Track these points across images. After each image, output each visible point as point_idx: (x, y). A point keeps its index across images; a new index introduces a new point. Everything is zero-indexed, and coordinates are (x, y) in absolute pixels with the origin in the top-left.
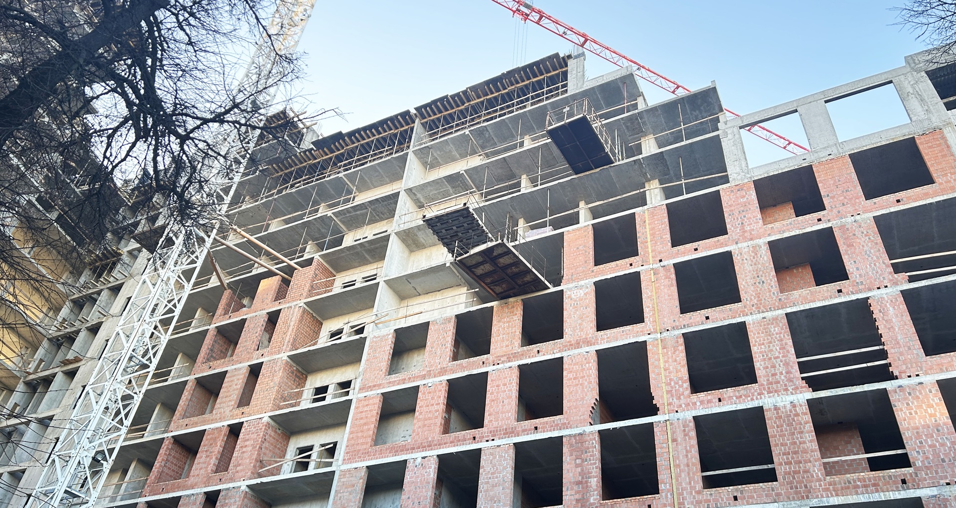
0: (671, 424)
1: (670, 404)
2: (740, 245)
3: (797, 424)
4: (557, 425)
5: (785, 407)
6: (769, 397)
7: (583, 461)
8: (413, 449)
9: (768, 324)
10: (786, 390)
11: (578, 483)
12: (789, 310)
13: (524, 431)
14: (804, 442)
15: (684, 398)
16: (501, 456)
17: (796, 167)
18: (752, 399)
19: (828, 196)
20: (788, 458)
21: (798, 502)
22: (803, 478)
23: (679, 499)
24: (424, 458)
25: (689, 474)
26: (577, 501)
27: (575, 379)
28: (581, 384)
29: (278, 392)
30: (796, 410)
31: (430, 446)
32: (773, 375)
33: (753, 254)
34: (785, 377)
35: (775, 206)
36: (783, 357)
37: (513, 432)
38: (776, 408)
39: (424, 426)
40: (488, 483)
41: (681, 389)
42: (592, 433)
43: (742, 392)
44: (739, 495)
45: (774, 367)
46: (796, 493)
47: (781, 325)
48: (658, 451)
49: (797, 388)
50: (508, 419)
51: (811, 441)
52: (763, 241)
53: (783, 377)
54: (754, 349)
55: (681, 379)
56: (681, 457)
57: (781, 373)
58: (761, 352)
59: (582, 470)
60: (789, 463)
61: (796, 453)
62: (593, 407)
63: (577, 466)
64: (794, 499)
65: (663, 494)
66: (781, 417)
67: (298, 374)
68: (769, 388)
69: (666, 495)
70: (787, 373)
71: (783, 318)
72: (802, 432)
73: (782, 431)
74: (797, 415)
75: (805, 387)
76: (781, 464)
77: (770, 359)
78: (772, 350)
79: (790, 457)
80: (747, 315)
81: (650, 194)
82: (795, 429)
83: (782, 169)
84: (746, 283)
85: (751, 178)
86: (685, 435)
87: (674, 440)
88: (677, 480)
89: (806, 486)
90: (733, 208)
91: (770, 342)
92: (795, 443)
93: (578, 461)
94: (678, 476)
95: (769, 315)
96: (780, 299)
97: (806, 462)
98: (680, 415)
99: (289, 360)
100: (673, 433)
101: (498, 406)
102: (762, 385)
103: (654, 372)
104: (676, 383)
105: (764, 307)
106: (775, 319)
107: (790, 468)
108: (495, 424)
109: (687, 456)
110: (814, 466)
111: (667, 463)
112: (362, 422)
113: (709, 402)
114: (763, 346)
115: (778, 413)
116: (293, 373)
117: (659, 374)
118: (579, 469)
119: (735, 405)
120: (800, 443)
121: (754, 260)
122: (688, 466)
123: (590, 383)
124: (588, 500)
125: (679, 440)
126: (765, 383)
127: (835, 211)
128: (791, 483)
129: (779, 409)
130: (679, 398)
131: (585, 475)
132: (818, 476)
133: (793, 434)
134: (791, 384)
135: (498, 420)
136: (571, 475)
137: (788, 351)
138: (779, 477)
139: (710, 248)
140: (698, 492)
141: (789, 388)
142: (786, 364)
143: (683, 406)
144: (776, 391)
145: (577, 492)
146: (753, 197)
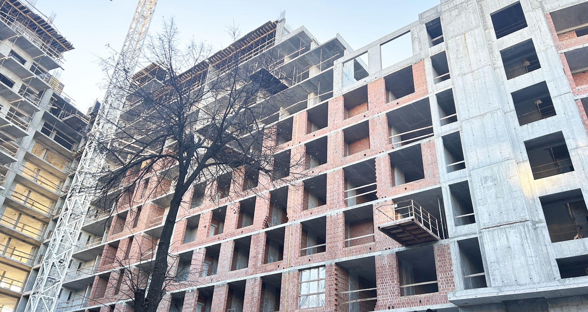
0: (292, 226)
1: (292, 217)
2: (331, 132)
3: (337, 224)
4: (250, 230)
5: (334, 216)
6: (330, 211)
7: (257, 247)
8: (196, 245)
9: (335, 174)
10: (336, 207)
11: (255, 257)
12: (344, 166)
13: (238, 233)
14: (338, 232)
15: (299, 213)
16: (228, 246)
17: (361, 86)
18: (323, 213)
19: (370, 102)
20: (331, 240)
21: (331, 261)
22: (335, 249)
23: (289, 262)
24: (200, 249)
25: (295, 250)
26: (253, 265)
27: (260, 206)
28: (262, 209)
29: (148, 220)
30: (338, 217)
31: (202, 243)
32: (333, 200)
33: (335, 137)
34: (337, 201)
35: (360, 105)
36: (338, 190)
37: (233, 235)
38: (331, 216)
39: (201, 233)
40: (222, 259)
41: (298, 209)
42: (262, 233)
43: (320, 209)
44: (311, 259)
45: (333, 196)
46: (331, 256)
47: (340, 174)
48: (285, 240)
49: (340, 206)
50: (233, 228)
51: (341, 232)
52: (340, 130)
53: (336, 201)
54: (328, 187)
55: (298, 204)
56: (293, 242)
57: (336, 199)
58: (330, 189)
59: (257, 251)
60: (331, 243)
61: (334, 237)
62: (265, 220)
63: (255, 249)
64: (330, 260)
65: (284, 260)
66: (332, 221)
67: (159, 209)
68: (330, 207)
69: (285, 260)
70: (338, 199)
71: (341, 170)
72: (338, 228)
73: (331, 227)
74: (338, 219)
75: (343, 205)
76: (328, 243)
77: (333, 192)
78: (334, 188)
79: (332, 239)
80: (328, 170)
81: (309, 101)
82: (336, 226)
83: (355, 88)
84: (330, 152)
85: (342, 93)
86: (296, 232)
87: (292, 234)
88: (290, 253)
89: (335, 253)
90: (332, 112)
91: (334, 184)
92: (335, 233)
93: (256, 247)
94: (291, 251)
95: (336, 169)
96: (342, 161)
97: (337, 242)
98: (295, 222)
99: (152, 203)
100: (292, 231)
101: (229, 222)
102: (328, 205)
103: (289, 201)
104: (296, 206)
105: (335, 165)
106: (338, 171)
107: (331, 245)
108: (227, 231)
109: (295, 241)
110: (340, 244)
111: (287, 245)
112: (178, 233)
113: (307, 215)
114: (331, 186)
115: (331, 219)
116: (155, 209)
117: (291, 202)
118: (256, 251)
119: (316, 216)
120: (337, 233)
121: (335, 140)
122: (295, 246)
123: (265, 208)
124: (257, 265)
125: (294, 234)
126: (329, 204)
127: (372, 111)
128: (330, 252)
129: (332, 217)
130: (296, 214)
131: (257, 253)
132: (340, 248)
133: (335, 228)
134: (338, 204)
135: (228, 229)
136: (252, 253)
137: (340, 188)
138: (327, 250)
139: (319, 135)
140: (297, 259)
141: (337, 206)
142: (338, 194)
143: (297, 217)
144: (332, 208)
145: (254, 261)
146: (341, 105)
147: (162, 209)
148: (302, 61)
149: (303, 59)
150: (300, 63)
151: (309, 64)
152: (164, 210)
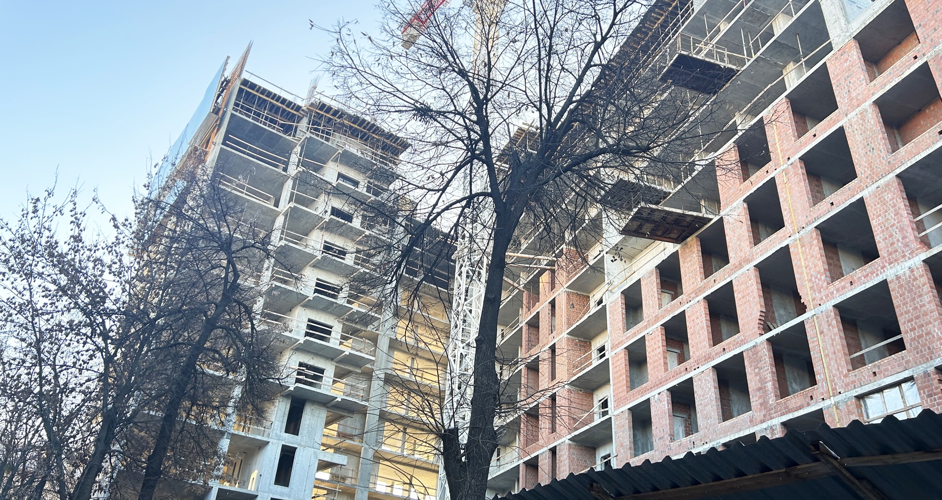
0: (818, 318)
1: (813, 300)
2: (849, 116)
3: (916, 289)
4: (738, 343)
5: (905, 274)
6: (891, 268)
7: (760, 370)
8: (651, 388)
9: (882, 192)
10: (904, 256)
11: (760, 389)
12: (898, 171)
13: (717, 354)
14: (924, 305)
15: (824, 290)
16: (706, 380)
17: (889, 4)
18: (877, 275)
19: (920, 25)
20: (912, 325)
21: (924, 365)
22: (926, 340)
23: (832, 386)
24: (659, 394)
25: (836, 360)
26: (761, 404)
27: (743, 297)
28: (748, 301)
29: (569, 363)
30: (914, 275)
31: (660, 384)
32: (892, 244)
33: (861, 122)
34: (902, 243)
36: (898, 223)
37: (709, 358)
38: (898, 278)
39: (654, 367)
40: (701, 404)
41: (820, 282)
42: (762, 343)
43: (868, 270)
44: (876, 370)
45: (891, 236)
46: (922, 356)
47: (893, 189)
48: (810, 346)
49: (913, 252)
50: (705, 347)
51: (929, 302)
52: (868, 104)
53: (900, 244)
54: (874, 223)
55: (819, 272)
56: (829, 347)
57: (898, 241)
58: (879, 224)
59: (760, 378)
60: (913, 329)
61: (918, 317)
62: (760, 319)
63: (756, 375)
64: (921, 364)
65: (820, 384)
66: (902, 285)
67: (582, 344)
68: (889, 259)
69: (822, 384)
70: (903, 239)
71: (893, 182)
72: (921, 296)
73: (904, 299)
74: (915, 279)
75: (920, 248)
76: (907, 332)
77: (887, 229)
78: (888, 219)
79: (913, 323)
80: (863, 189)
81: (788, 78)
82: (915, 294)
83: (876, 13)
84: (859, 155)
85: (850, 35)
86: (829, 326)
87: (821, 333)
88: (828, 369)
89: (929, 348)
90: (839, 78)
91: (886, 211)
92: (916, 308)
93: (757, 370)
94: (829, 365)
95: (882, 182)
96: (889, 162)
97: (927, 324)
98: (823, 308)
99: (569, 336)
100: (820, 326)
101: (696, 338)
102: (884, 257)
103: (798, 273)
104: (816, 278)
105: (876, 175)
106: (887, 185)
107: (915, 334)
108: (697, 354)
109: (833, 344)
110: (934, 327)
111: (819, 355)
112: (618, 374)
113: (843, 287)
114: (880, 218)
115: (899, 282)
116: (576, 344)
117: (802, 273)
118: (758, 378)
119: (864, 285)
120: (921, 307)
121: (863, 128)
122: (835, 353)
123: (754, 298)
124: (768, 403)
125: (825, 331)
126: (886, 255)
127: (928, 41)
128: (917, 348)
129: (900, 278)
130: (820, 292)
131: (763, 381)
132: (938, 335)
133: (914, 299)
134: (907, 248)
135: (698, 351)
136: (753, 383)
137: (902, 216)
138: (907, 345)
139: (825, 130)
140: (846, 376)
141: (906, 254)
142: (902, 229)
143: (824, 298)
144: (896, 261)
145: (760, 397)
146: (855, 57)
147: (586, 342)
148: (753, 16)
149: (754, 11)
150: (750, 21)
151: (769, 16)
152: (590, 343)
